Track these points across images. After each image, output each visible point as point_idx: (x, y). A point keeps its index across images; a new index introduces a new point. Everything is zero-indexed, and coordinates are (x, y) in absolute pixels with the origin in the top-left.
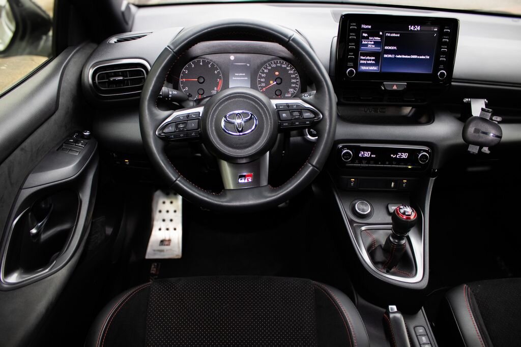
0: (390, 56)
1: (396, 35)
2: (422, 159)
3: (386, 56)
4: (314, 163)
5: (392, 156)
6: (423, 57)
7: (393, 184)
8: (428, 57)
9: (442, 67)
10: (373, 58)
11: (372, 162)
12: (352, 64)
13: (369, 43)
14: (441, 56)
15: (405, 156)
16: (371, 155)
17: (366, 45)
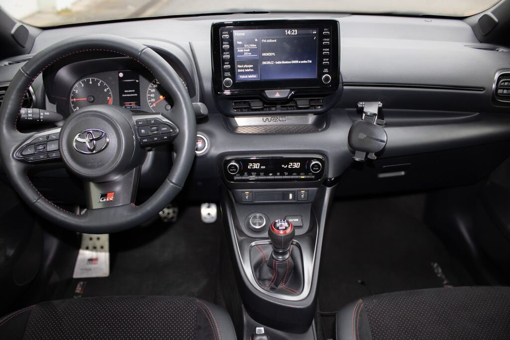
0: (269, 63)
1: (273, 41)
2: (314, 169)
3: (264, 63)
4: (174, 181)
5: (283, 166)
6: (305, 62)
7: (291, 196)
8: (310, 62)
9: (326, 70)
10: (252, 66)
11: (262, 174)
12: (228, 74)
13: (245, 50)
14: (324, 60)
15: (297, 165)
16: (260, 166)
17: (242, 53)
